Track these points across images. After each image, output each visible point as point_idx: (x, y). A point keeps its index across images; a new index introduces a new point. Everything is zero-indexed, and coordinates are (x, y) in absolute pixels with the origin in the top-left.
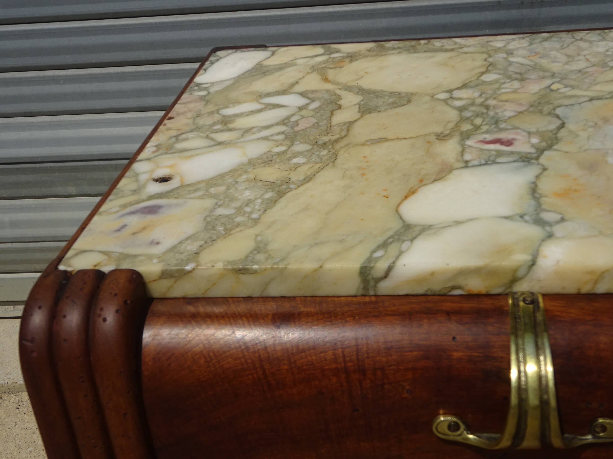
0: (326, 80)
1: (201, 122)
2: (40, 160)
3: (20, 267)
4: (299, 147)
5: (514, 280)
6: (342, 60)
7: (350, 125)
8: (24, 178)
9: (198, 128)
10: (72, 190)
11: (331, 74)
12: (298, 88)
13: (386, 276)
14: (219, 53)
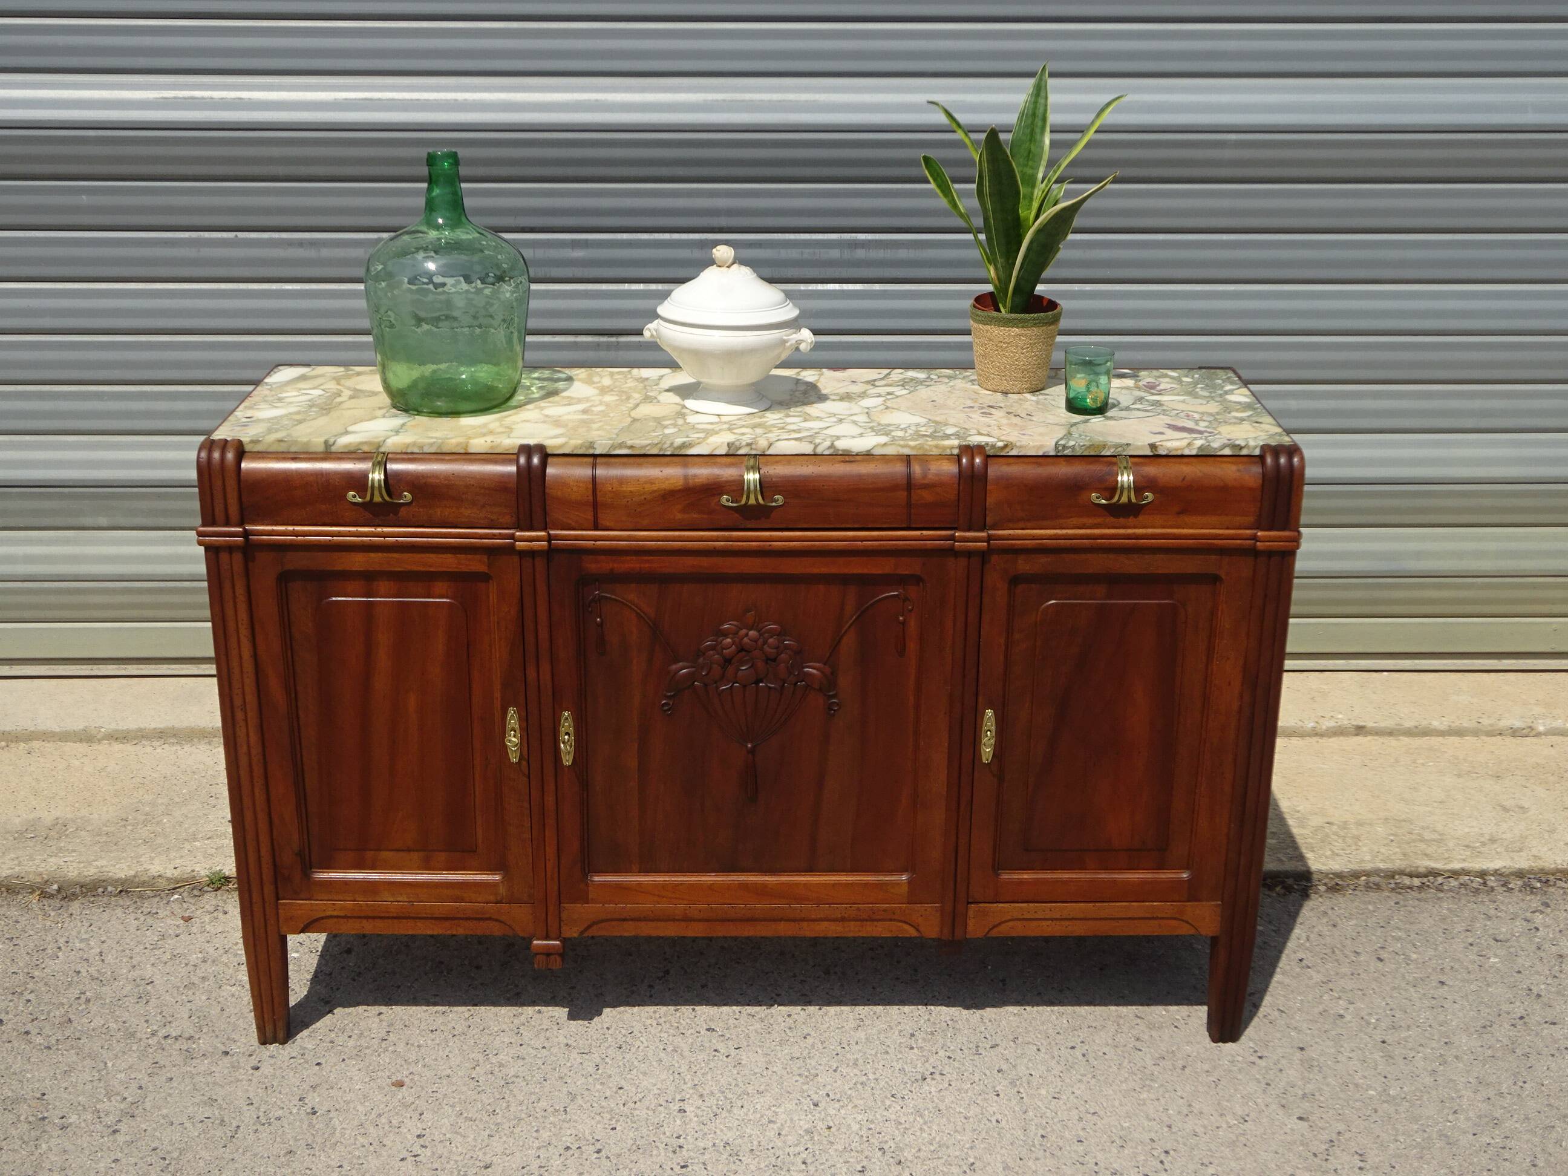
0: (339, 384)
1: (266, 399)
2: (71, 484)
3: (27, 614)
4: (314, 409)
5: (379, 446)
6: (353, 375)
7: (341, 403)
8: (46, 504)
9: (265, 401)
10: (103, 521)
11: (343, 382)
12: (322, 387)
13: (334, 443)
14: (280, 368)
